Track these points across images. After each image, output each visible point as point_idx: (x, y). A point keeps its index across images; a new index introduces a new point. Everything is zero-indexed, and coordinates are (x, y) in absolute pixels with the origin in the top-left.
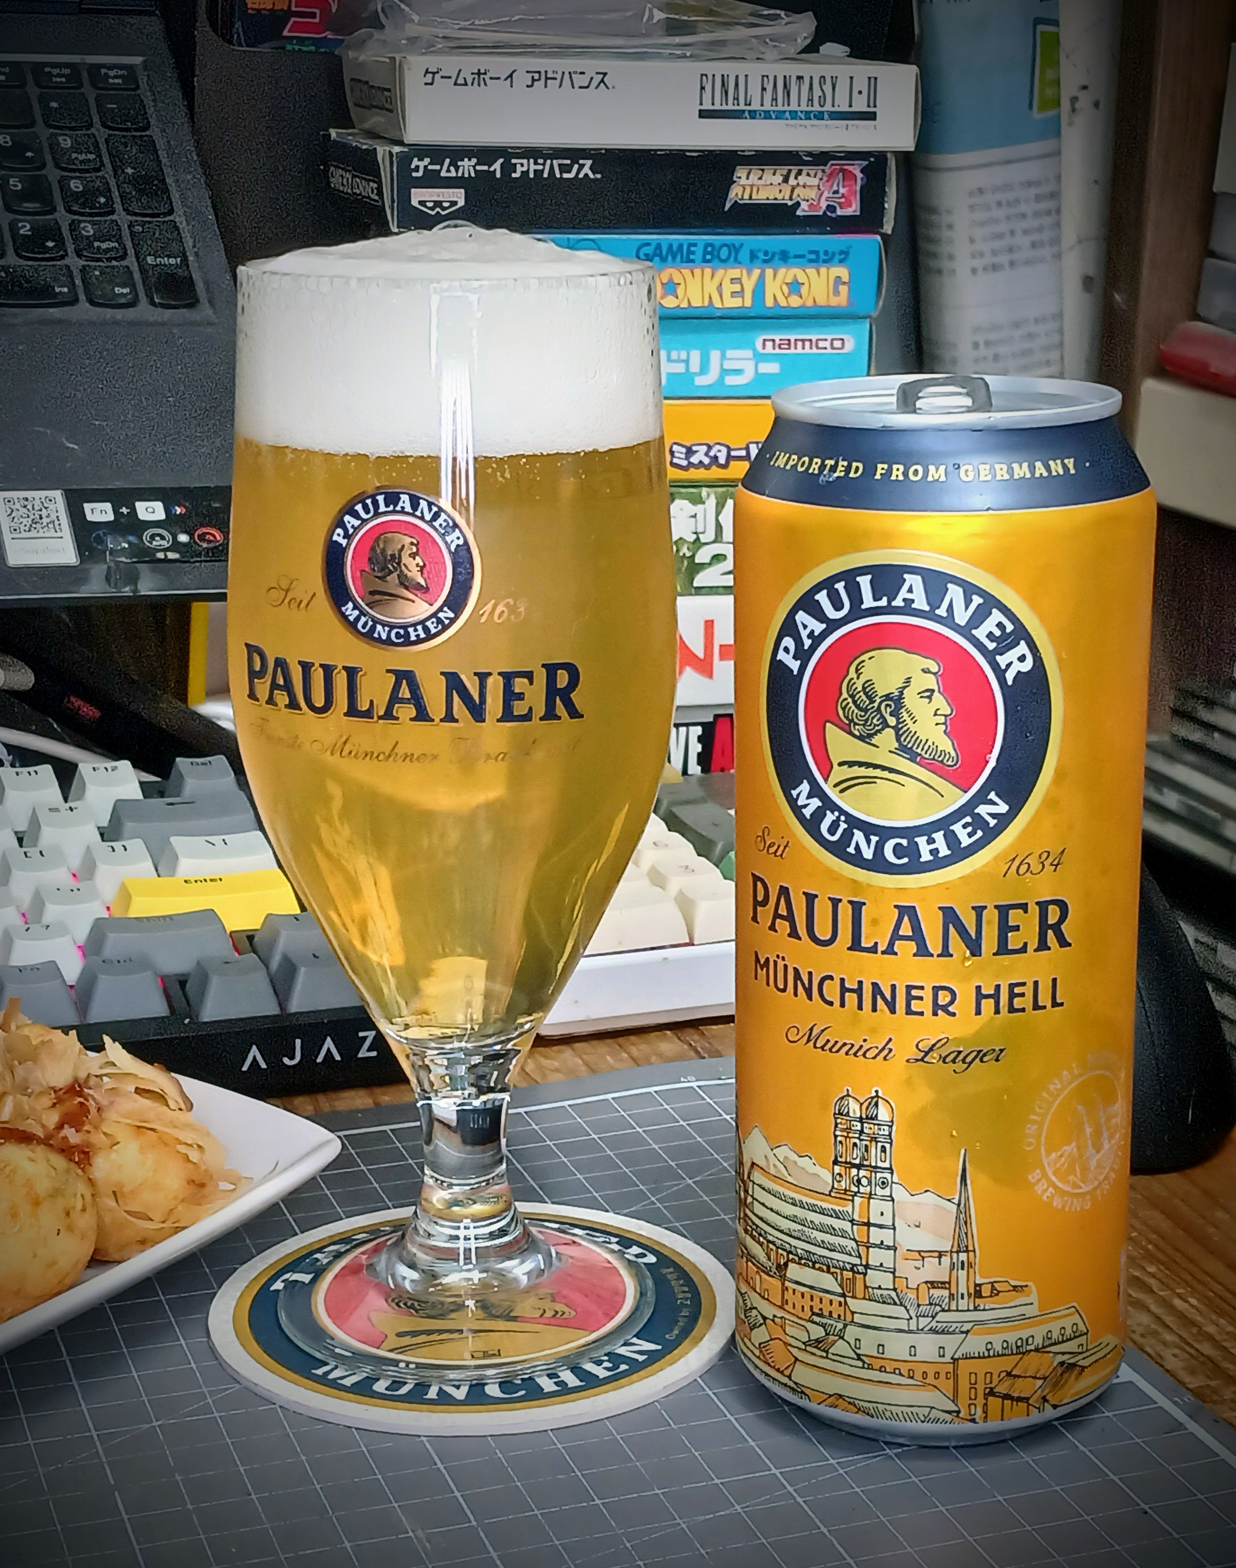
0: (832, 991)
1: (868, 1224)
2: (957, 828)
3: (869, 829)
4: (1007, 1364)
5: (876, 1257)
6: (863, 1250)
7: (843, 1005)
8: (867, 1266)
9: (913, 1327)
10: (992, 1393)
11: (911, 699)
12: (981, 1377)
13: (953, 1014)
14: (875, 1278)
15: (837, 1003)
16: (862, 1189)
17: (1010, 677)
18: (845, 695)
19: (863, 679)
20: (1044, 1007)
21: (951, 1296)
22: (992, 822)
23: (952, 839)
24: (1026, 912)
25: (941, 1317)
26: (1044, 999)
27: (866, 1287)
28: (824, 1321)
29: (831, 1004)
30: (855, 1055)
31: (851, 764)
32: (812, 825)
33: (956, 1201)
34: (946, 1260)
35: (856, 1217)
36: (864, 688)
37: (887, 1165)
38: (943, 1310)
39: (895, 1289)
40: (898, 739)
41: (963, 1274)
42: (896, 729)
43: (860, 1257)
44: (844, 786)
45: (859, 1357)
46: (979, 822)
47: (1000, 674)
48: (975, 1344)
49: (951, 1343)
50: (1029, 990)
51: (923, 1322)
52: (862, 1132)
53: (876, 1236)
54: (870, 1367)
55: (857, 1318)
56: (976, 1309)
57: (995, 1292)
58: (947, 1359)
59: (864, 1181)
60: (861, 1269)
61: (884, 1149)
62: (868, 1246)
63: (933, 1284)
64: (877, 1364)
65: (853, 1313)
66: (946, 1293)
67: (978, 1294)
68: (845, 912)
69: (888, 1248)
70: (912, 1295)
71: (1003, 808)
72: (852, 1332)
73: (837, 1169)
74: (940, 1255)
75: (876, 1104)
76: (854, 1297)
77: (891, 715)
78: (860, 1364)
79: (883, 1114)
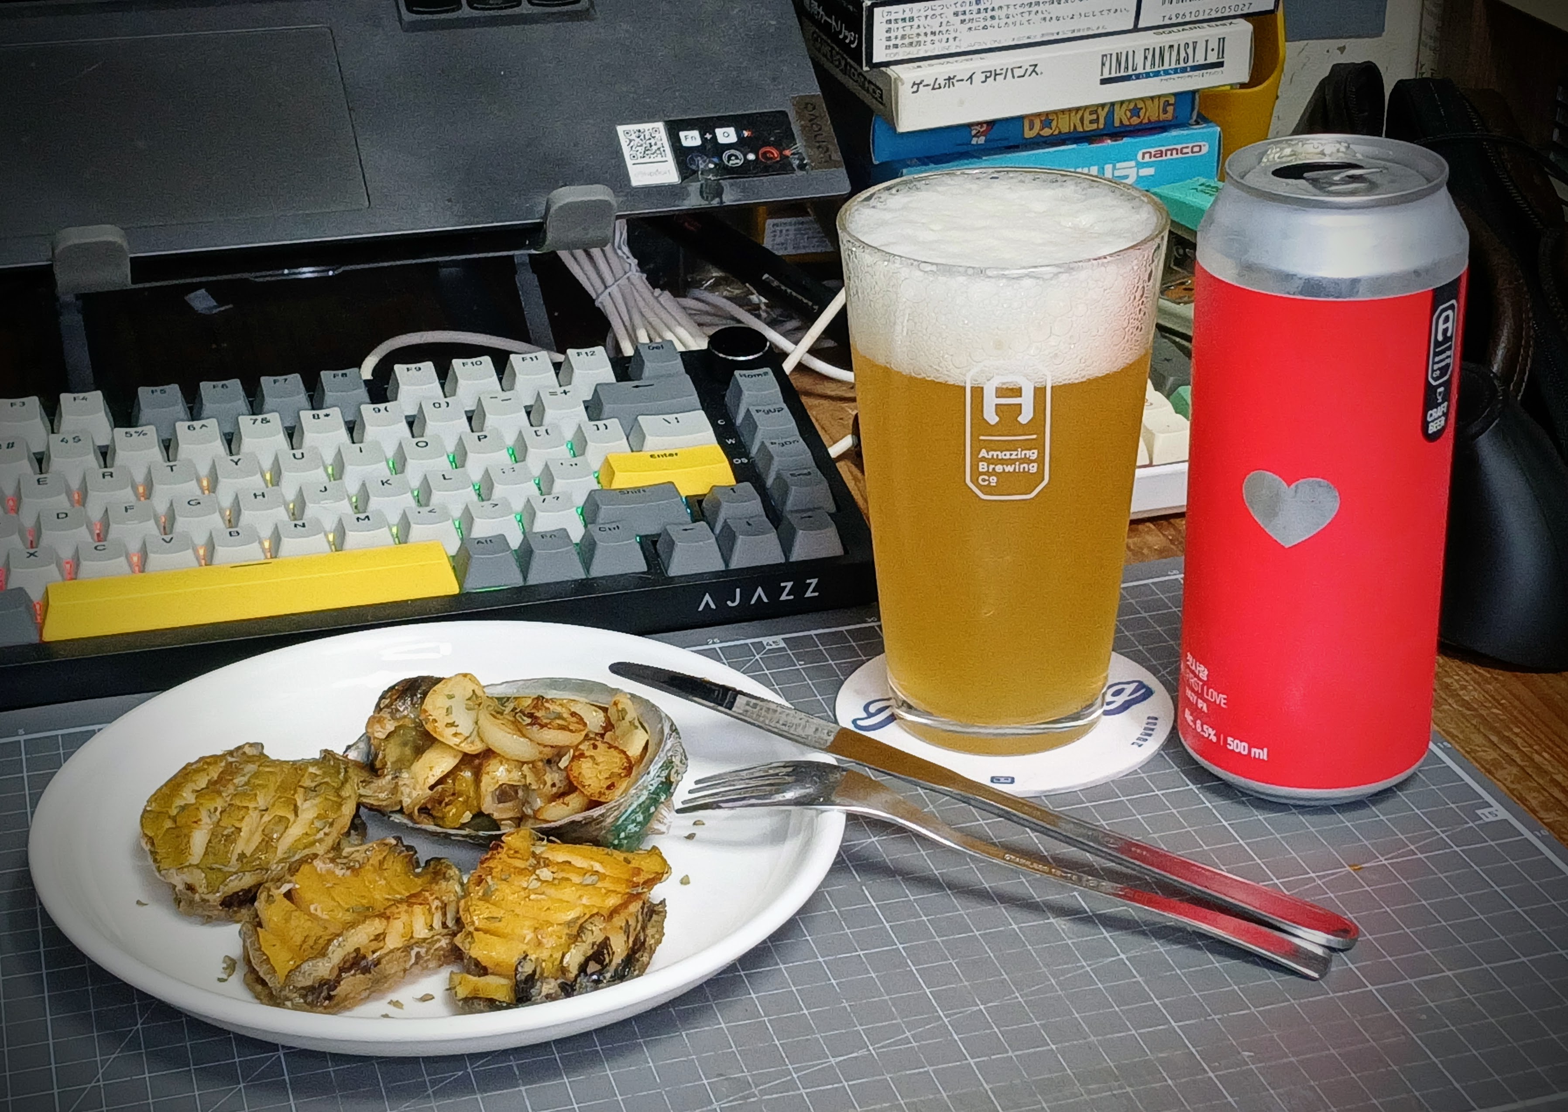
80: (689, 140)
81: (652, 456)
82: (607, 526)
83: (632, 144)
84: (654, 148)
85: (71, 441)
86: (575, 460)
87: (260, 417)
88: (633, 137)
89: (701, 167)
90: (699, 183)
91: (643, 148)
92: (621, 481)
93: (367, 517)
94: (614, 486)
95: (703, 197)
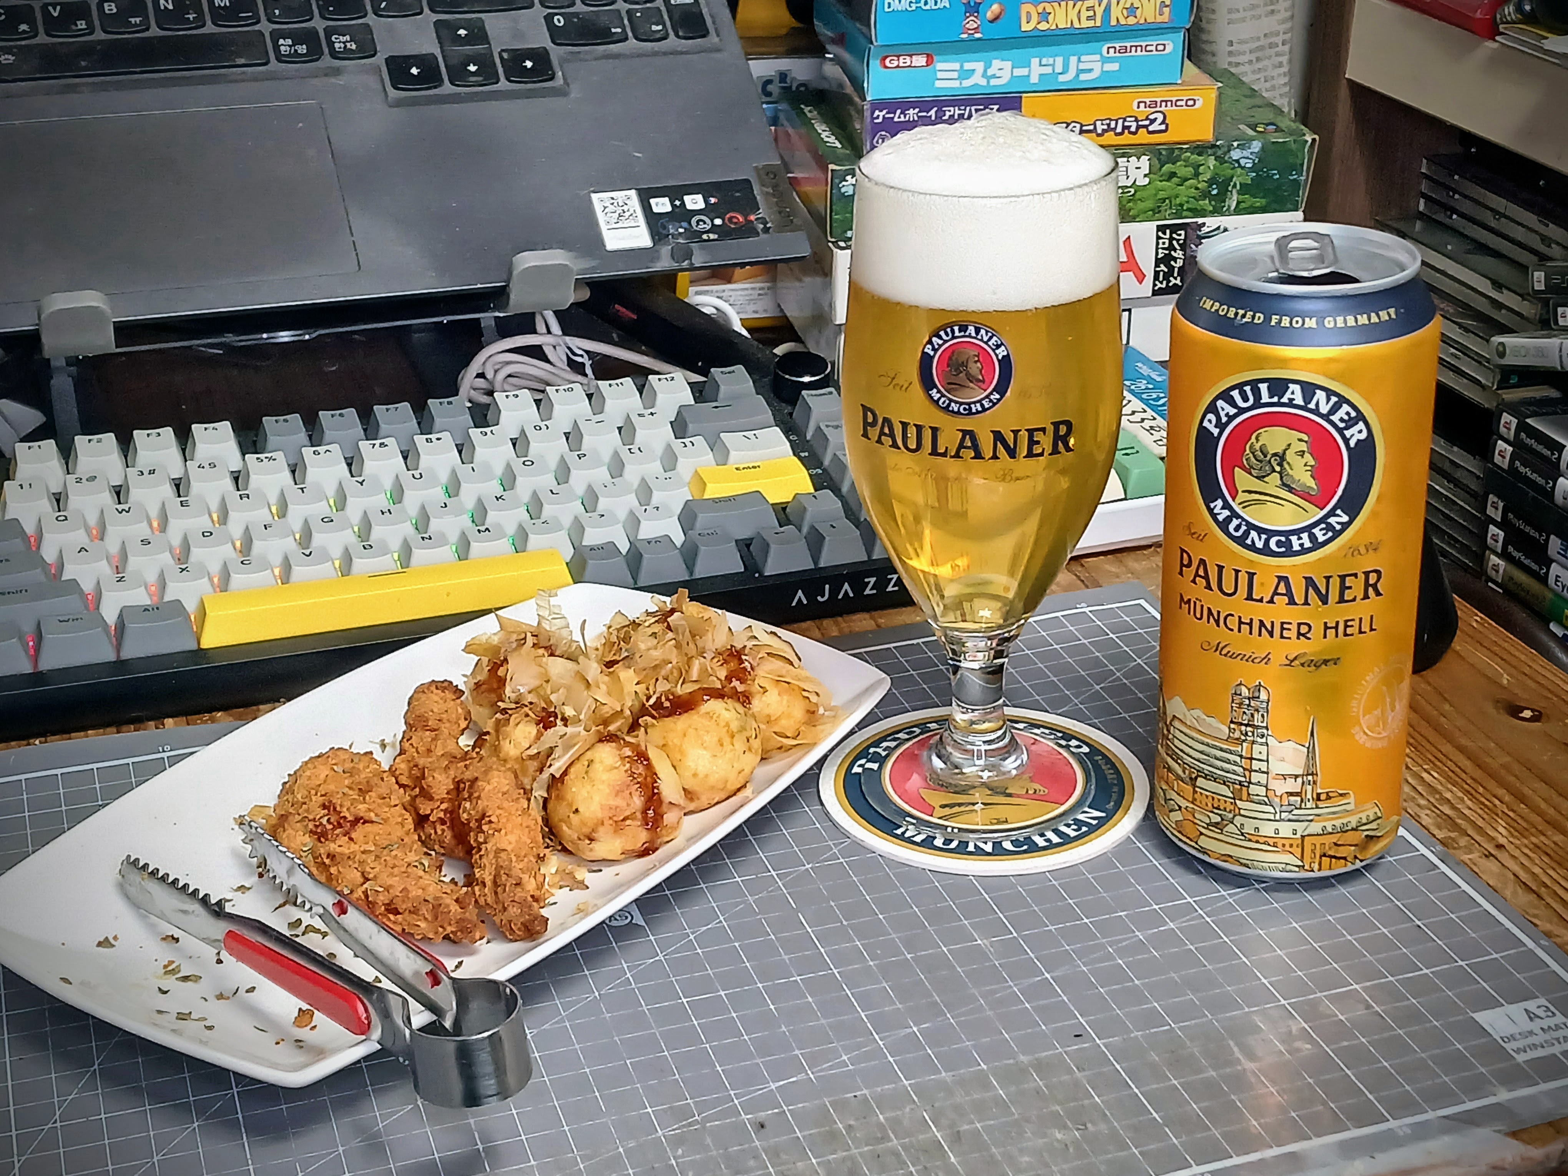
0: (1233, 623)
1: (1251, 759)
2: (1316, 531)
3: (1260, 531)
4: (1334, 838)
5: (1255, 777)
6: (1247, 773)
7: (1239, 631)
8: (1250, 783)
9: (1278, 817)
10: (1325, 855)
11: (1289, 456)
12: (1318, 846)
13: (1309, 639)
14: (1253, 789)
15: (1236, 629)
16: (1248, 738)
17: (1352, 443)
18: (1248, 451)
19: (1260, 444)
20: (1365, 632)
21: (1302, 801)
22: (1338, 527)
23: (1313, 538)
24: (1356, 577)
25: (1296, 812)
26: (1366, 627)
27: (1249, 794)
28: (1220, 812)
29: (1232, 630)
30: (1247, 660)
31: (1250, 492)
32: (1223, 526)
33: (1307, 745)
34: (1299, 780)
35: (1244, 754)
36: (1261, 447)
37: (1264, 724)
38: (1296, 808)
39: (1266, 796)
40: (1281, 478)
41: (1309, 788)
42: (1280, 473)
43: (1245, 777)
44: (1245, 505)
45: (1242, 834)
46: (1330, 527)
47: (1346, 441)
48: (1315, 828)
49: (1300, 827)
50: (1356, 624)
51: (1284, 815)
52: (1249, 705)
53: (1256, 765)
54: (1250, 840)
55: (1242, 812)
56: (1317, 807)
57: (1329, 797)
58: (1298, 836)
59: (1250, 734)
60: (1246, 784)
61: (1263, 716)
62: (1251, 771)
63: (1291, 794)
64: (1254, 838)
65: (1240, 809)
66: (1299, 799)
67: (1319, 799)
68: (1243, 579)
69: (1263, 772)
70: (1277, 800)
71: (1345, 518)
72: (1238, 820)
73: (1232, 726)
74: (1296, 777)
75: (1259, 690)
76: (1241, 800)
77: (1278, 464)
78: (1243, 838)
79: (1263, 696)
80: (660, 205)
81: (737, 469)
82: (706, 532)
83: (606, 210)
84: (627, 214)
85: (207, 466)
86: (668, 475)
87: (378, 442)
88: (607, 204)
89: (671, 231)
90: (670, 247)
91: (616, 215)
92: (713, 491)
93: (487, 529)
94: (705, 497)
95: (673, 259)
